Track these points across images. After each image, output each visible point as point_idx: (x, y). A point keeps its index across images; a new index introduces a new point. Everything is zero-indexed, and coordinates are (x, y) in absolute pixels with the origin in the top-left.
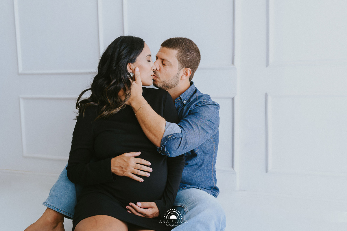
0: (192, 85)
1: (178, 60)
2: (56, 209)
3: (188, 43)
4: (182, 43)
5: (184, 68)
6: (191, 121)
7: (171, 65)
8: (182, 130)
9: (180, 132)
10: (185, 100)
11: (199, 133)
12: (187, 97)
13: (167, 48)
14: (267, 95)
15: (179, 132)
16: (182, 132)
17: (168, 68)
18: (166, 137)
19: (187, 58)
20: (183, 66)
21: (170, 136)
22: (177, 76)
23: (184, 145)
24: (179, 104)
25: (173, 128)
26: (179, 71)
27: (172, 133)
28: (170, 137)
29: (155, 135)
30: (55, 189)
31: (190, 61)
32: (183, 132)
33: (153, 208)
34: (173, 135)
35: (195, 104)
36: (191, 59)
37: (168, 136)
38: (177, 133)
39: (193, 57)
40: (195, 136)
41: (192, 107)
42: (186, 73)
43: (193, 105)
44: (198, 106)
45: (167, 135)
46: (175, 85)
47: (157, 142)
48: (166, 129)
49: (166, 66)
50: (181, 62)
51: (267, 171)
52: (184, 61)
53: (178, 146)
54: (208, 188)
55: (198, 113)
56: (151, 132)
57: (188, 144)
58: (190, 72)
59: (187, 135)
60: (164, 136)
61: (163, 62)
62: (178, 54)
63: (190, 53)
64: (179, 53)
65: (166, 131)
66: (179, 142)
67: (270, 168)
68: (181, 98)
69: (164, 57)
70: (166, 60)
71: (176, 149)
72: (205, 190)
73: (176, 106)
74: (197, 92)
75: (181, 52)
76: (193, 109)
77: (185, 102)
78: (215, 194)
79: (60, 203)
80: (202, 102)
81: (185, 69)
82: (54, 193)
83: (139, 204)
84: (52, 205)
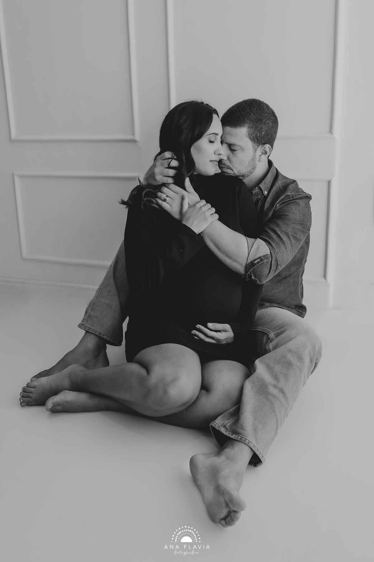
0: (273, 167)
1: (251, 139)
3: (257, 110)
4: (251, 114)
5: (260, 145)
6: (279, 230)
7: (242, 149)
8: (270, 248)
9: (269, 253)
10: (266, 191)
11: (292, 245)
12: (268, 186)
13: (231, 128)
15: (267, 253)
16: (270, 252)
17: (239, 153)
18: (251, 262)
19: (260, 131)
20: (258, 145)
21: (257, 261)
22: (253, 159)
23: (275, 267)
24: (257, 196)
25: (258, 248)
26: (254, 153)
27: (259, 256)
28: (258, 263)
29: (235, 261)
31: (267, 134)
32: (272, 251)
34: (261, 259)
35: (281, 201)
36: (266, 131)
37: (255, 260)
38: (264, 254)
39: (268, 127)
40: (287, 252)
41: (278, 205)
42: (265, 151)
43: (278, 201)
44: (285, 204)
45: (253, 260)
46: (252, 171)
47: (240, 269)
48: (249, 251)
49: (235, 152)
50: (255, 140)
52: (258, 138)
53: (268, 271)
54: (292, 307)
55: (286, 215)
56: (230, 258)
57: (280, 265)
58: (269, 149)
59: (277, 253)
60: (249, 261)
61: (231, 147)
62: (248, 132)
63: (265, 124)
64: (250, 130)
65: (250, 254)
66: (269, 265)
68: (260, 189)
69: (231, 140)
70: (234, 145)
71: (266, 275)
72: (289, 309)
73: (255, 199)
74: (280, 177)
75: (252, 128)
76: (279, 208)
77: (266, 193)
80: (290, 195)
81: (262, 147)
82: (92, 313)
83: (210, 325)
84: (92, 328)
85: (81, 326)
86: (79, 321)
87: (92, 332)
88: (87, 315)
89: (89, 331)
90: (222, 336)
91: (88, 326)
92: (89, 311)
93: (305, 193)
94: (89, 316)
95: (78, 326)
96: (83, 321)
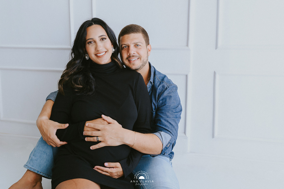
2: (36, 172)
14: (216, 73)
27: (168, 142)
30: (34, 153)
33: (117, 168)
51: (213, 136)
67: (216, 134)
78: (171, 156)
79: (40, 166)
82: (33, 157)
83: (106, 164)
84: (32, 167)
85: (26, 166)
86: (25, 163)
87: (32, 171)
88: (30, 158)
89: (30, 170)
90: (113, 171)
91: (30, 166)
92: (32, 156)
93: (174, 84)
94: (31, 160)
95: (24, 166)
96: (27, 163)
